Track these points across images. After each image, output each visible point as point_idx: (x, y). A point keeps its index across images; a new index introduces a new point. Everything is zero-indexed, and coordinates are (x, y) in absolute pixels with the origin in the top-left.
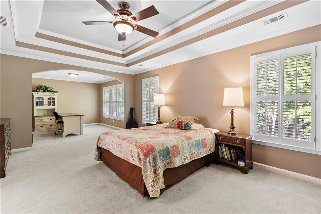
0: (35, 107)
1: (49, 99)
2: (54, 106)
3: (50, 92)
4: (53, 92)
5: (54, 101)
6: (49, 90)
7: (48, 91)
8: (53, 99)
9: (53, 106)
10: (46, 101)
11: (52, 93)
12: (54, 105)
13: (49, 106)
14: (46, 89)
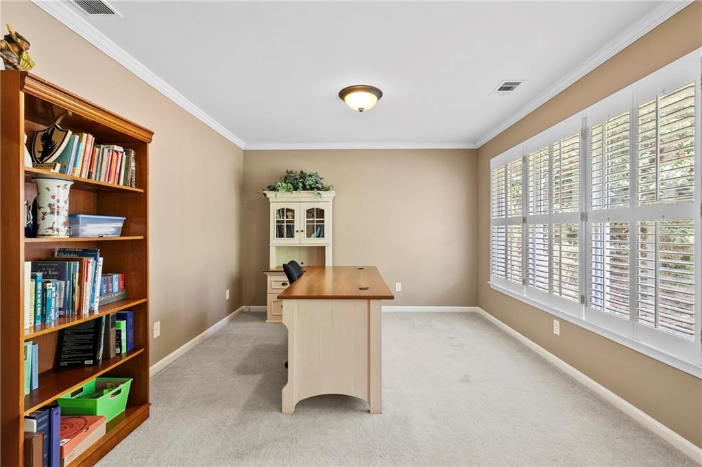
0: (275, 241)
1: (310, 212)
2: (323, 237)
3: (312, 189)
4: (319, 189)
5: (323, 222)
6: (309, 182)
7: (304, 188)
8: (321, 213)
9: (319, 236)
10: (300, 222)
11: (315, 191)
12: (321, 235)
13: (309, 235)
14: (299, 182)
